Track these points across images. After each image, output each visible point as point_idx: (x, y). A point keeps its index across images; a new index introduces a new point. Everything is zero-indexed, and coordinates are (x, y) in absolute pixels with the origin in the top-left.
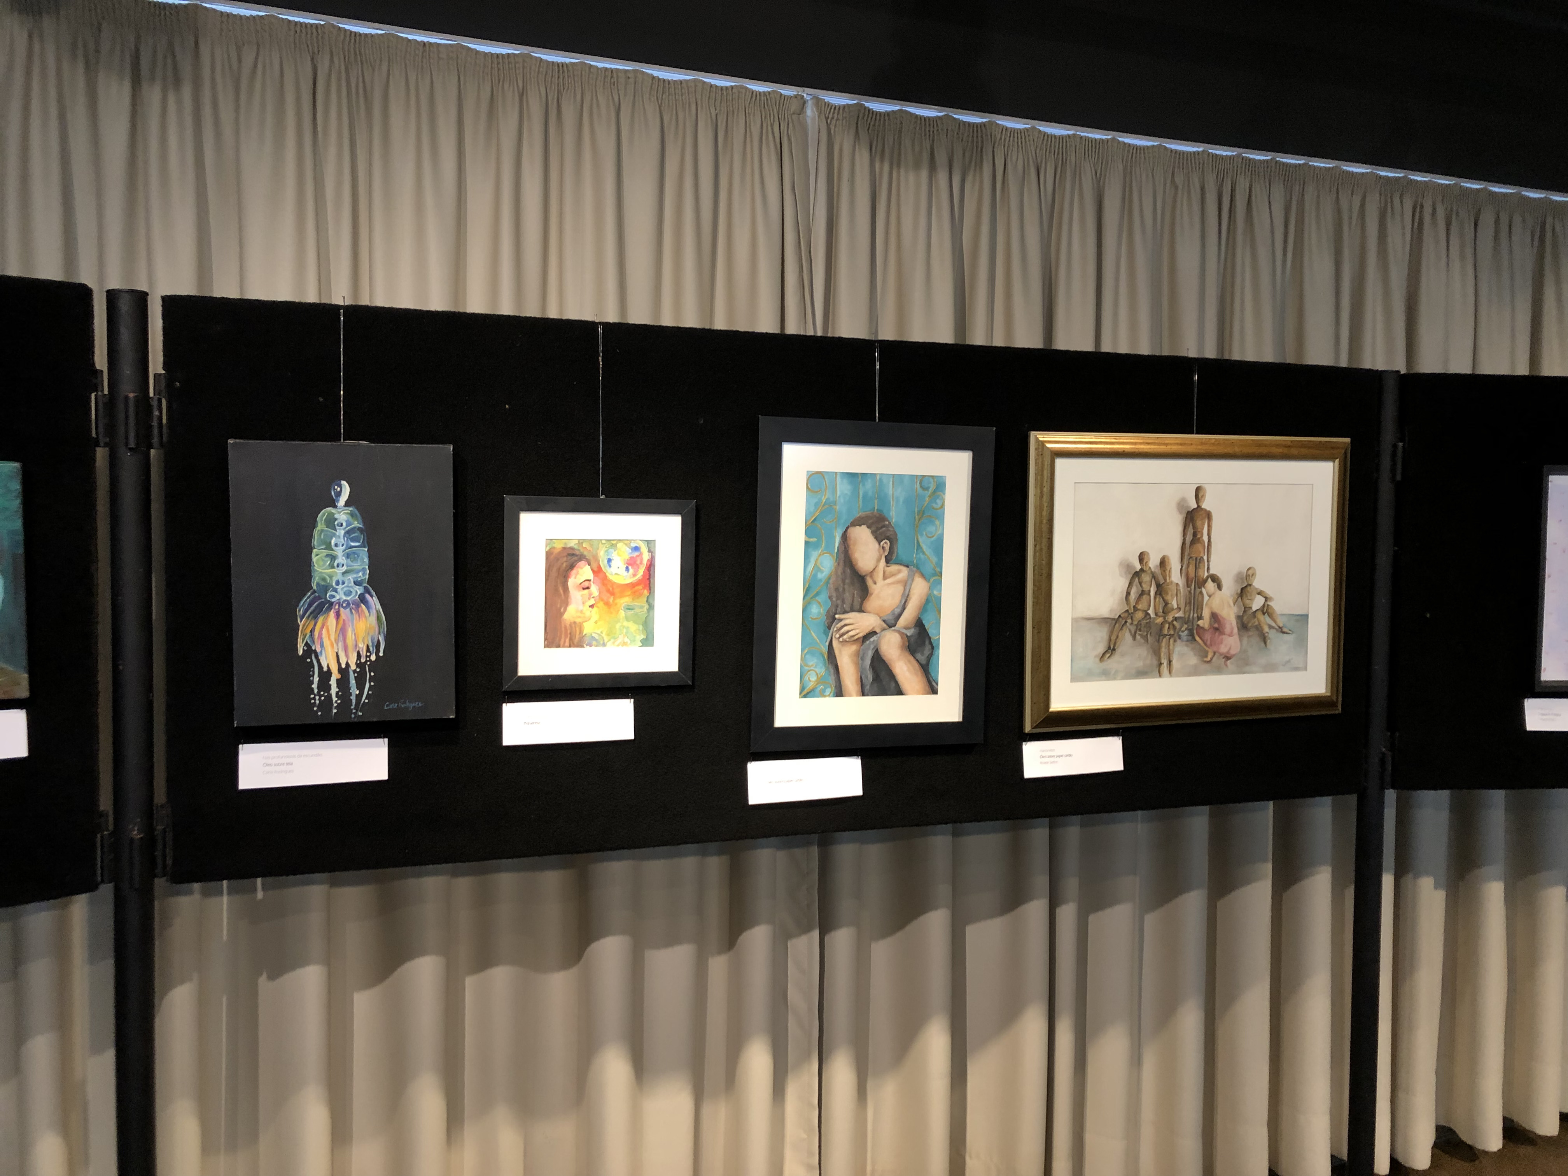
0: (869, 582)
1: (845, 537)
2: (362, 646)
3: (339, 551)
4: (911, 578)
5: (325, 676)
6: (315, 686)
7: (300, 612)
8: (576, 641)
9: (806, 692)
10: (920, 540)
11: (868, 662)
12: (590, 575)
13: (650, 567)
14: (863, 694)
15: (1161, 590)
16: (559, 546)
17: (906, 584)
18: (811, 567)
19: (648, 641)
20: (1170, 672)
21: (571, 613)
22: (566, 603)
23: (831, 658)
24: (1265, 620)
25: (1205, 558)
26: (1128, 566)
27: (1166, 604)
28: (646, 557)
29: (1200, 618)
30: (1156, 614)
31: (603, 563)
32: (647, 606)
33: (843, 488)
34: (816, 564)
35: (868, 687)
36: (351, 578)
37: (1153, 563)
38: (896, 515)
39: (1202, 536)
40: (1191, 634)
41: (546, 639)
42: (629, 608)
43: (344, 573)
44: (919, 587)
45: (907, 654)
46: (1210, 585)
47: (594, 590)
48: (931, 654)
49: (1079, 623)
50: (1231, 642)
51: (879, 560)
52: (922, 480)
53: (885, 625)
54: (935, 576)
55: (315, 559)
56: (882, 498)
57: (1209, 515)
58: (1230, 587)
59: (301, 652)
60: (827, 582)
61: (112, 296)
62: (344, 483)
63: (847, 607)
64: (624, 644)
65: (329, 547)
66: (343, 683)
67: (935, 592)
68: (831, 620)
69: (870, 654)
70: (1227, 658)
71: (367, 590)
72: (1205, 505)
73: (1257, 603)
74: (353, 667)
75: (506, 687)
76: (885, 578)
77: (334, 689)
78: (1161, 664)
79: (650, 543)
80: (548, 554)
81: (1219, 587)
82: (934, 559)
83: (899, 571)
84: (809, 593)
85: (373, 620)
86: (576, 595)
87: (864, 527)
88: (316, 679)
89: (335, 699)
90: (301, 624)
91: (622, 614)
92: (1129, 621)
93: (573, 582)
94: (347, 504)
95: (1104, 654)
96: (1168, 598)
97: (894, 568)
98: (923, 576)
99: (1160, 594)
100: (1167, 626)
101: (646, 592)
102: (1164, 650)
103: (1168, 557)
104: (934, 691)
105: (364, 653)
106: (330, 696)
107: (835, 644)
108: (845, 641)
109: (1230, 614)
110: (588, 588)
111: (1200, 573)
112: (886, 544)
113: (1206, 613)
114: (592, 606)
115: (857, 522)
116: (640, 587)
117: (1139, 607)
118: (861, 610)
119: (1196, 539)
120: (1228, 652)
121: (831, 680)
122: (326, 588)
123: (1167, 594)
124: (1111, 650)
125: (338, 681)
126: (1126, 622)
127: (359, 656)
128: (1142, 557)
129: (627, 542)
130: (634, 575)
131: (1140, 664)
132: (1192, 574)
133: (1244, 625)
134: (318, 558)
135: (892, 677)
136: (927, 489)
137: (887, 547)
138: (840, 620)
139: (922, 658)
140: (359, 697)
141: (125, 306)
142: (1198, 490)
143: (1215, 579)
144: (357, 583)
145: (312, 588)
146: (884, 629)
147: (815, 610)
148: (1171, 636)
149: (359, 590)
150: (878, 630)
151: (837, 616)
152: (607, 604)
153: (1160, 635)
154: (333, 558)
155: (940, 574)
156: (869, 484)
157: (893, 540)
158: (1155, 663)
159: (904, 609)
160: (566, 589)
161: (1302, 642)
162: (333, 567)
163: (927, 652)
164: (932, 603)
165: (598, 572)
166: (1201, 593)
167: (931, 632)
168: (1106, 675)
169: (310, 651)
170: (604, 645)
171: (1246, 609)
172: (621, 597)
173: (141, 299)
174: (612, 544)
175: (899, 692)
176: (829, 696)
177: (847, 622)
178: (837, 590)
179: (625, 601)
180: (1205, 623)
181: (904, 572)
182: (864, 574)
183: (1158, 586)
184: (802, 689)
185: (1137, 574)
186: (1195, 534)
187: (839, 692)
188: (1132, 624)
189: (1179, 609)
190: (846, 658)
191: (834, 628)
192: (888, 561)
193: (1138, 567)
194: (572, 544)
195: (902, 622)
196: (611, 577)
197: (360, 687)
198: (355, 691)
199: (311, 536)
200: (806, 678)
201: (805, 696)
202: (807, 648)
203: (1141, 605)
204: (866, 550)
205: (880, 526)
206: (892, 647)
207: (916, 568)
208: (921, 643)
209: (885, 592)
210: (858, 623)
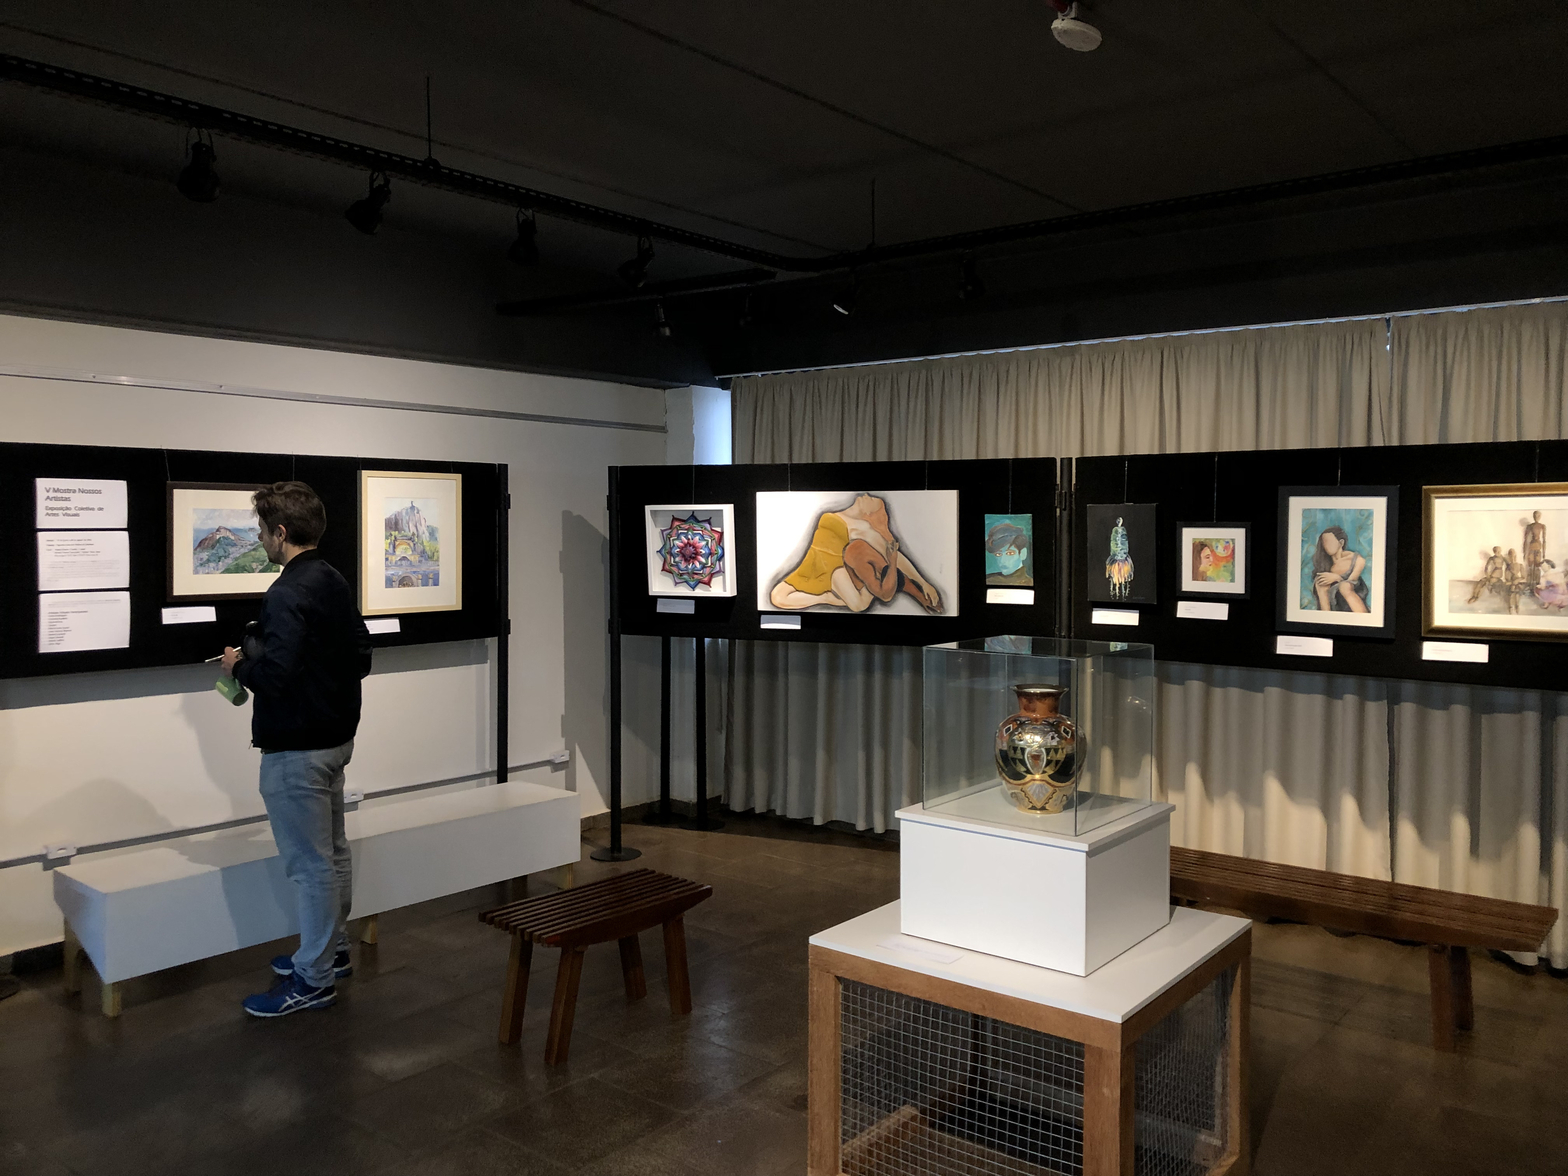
0: (1334, 559)
1: (1321, 538)
2: (1126, 576)
3: (1119, 542)
4: (1355, 557)
5: (1115, 585)
6: (1112, 589)
7: (1107, 562)
8: (1204, 578)
9: (1303, 607)
10: (1361, 539)
11: (1334, 596)
12: (1210, 553)
13: (1233, 551)
14: (1332, 609)
16: (1198, 541)
17: (1353, 560)
18: (1305, 551)
19: (1232, 580)
20: (1517, 612)
21: (1202, 568)
22: (1200, 564)
23: (1315, 592)
25: (1541, 550)
26: (1485, 554)
27: (1513, 575)
28: (1232, 546)
29: (1538, 584)
30: (1507, 580)
31: (1214, 548)
32: (1232, 566)
33: (1320, 516)
34: (1307, 551)
35: (1333, 607)
36: (1123, 551)
37: (1504, 552)
38: (1347, 528)
39: (1539, 538)
40: (1532, 592)
41: (1193, 577)
42: (1225, 567)
43: (1121, 550)
44: (1360, 562)
45: (1354, 594)
46: (1547, 566)
47: (1211, 558)
48: (1366, 595)
49: (1454, 583)
50: (1563, 598)
51: (1339, 549)
52: (1361, 511)
53: (1342, 579)
54: (1369, 556)
55: (1112, 545)
57: (1543, 527)
58: (1561, 567)
59: (1107, 577)
60: (1312, 558)
61: (1062, 460)
62: (1121, 518)
63: (1323, 570)
64: (1223, 581)
65: (1116, 541)
66: (1120, 588)
67: (1369, 565)
68: (1314, 576)
69: (1335, 592)
70: (1561, 607)
71: (1127, 556)
72: (1540, 521)
74: (1123, 583)
75: (1177, 595)
76: (1342, 557)
77: (1117, 590)
78: (1510, 607)
79: (1233, 540)
80: (1193, 544)
81: (1553, 567)
82: (1368, 549)
83: (1350, 554)
84: (1304, 564)
85: (1130, 566)
86: (1204, 560)
87: (1331, 533)
88: (1112, 586)
89: (1117, 594)
90: (1107, 567)
91: (1222, 569)
92: (1487, 583)
93: (1203, 555)
94: (1122, 526)
95: (1470, 600)
96: (1515, 572)
97: (1346, 552)
98: (1362, 556)
99: (1509, 570)
100: (1514, 587)
101: (1232, 561)
102: (1512, 601)
103: (1514, 550)
104: (1369, 612)
105: (1127, 578)
106: (1116, 593)
107: (1317, 586)
108: (1320, 586)
109: (1561, 582)
110: (1208, 558)
111: (1538, 558)
112: (1343, 541)
113: (1543, 581)
114: (1210, 565)
115: (1327, 531)
116: (1229, 558)
117: (1494, 576)
118: (1330, 571)
119: (1534, 540)
120: (1561, 603)
121: (1315, 602)
122: (1115, 555)
123: (1513, 569)
124: (1475, 597)
125: (1119, 588)
126: (1485, 584)
127: (1125, 579)
128: (1496, 549)
129: (1224, 540)
130: (1227, 553)
131: (1496, 606)
132: (1532, 558)
134: (1112, 544)
135: (1346, 603)
136: (1363, 515)
137: (1343, 542)
138: (1319, 575)
139: (1362, 595)
140: (1125, 594)
141: (1065, 462)
142: (1535, 513)
143: (1551, 563)
144: (1125, 553)
145: (1110, 555)
146: (1341, 581)
147: (1306, 570)
148: (1517, 593)
149: (1125, 556)
150: (1339, 581)
151: (1318, 574)
152: (1216, 564)
153: (1509, 592)
154: (1117, 544)
155: (1371, 556)
156: (1333, 514)
157: (1346, 540)
158: (1506, 606)
159: (1352, 571)
160: (1200, 558)
162: (1117, 547)
163: (1365, 592)
164: (1367, 570)
165: (1212, 551)
166: (1539, 570)
167: (1367, 583)
168: (1472, 611)
169: (1110, 577)
170: (1215, 581)
172: (1222, 562)
173: (1071, 459)
174: (1218, 540)
175: (1349, 610)
176: (1314, 609)
177: (1323, 576)
178: (1317, 562)
179: (1223, 563)
180: (1542, 586)
181: (1352, 554)
182: (1331, 554)
183: (1508, 565)
184: (1301, 605)
185: (1491, 558)
186: (1534, 537)
187: (1319, 608)
188: (1489, 585)
189: (1523, 578)
190: (1322, 593)
191: (1316, 579)
192: (1344, 548)
193: (1493, 554)
194: (1202, 540)
195: (1351, 578)
196: (1218, 554)
197: (1125, 590)
198: (1124, 592)
199: (1110, 538)
200: (1303, 601)
201: (1303, 608)
202: (1303, 587)
203: (1496, 575)
204: (1332, 544)
205: (1339, 533)
206: (1346, 589)
207: (1358, 553)
208: (1361, 588)
209: (1342, 563)
210: (1328, 577)
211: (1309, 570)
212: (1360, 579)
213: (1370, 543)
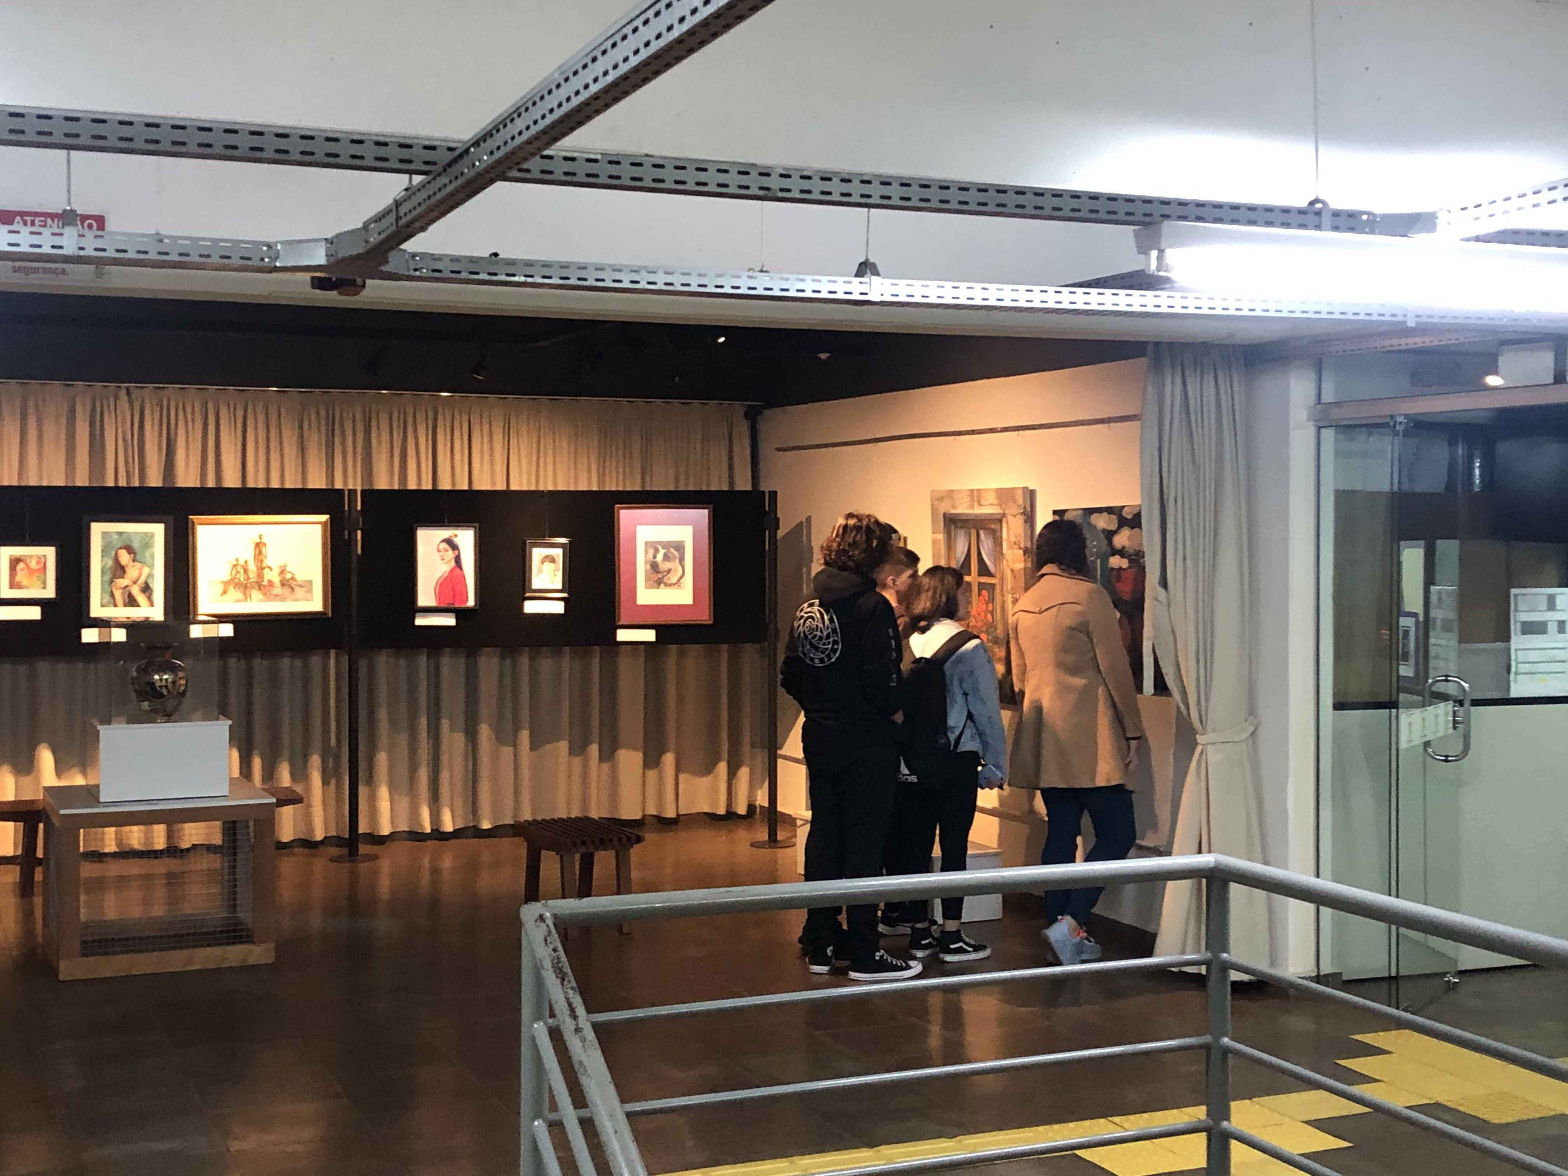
0: (126, 568)
1: (116, 554)
4: (142, 567)
8: (19, 587)
9: (102, 606)
10: (146, 554)
11: (126, 596)
12: (24, 566)
14: (125, 607)
15: (246, 571)
16: (13, 557)
17: (141, 570)
18: (104, 563)
20: (251, 601)
21: (18, 578)
22: (16, 575)
23: (112, 595)
24: (293, 583)
25: (264, 560)
26: (230, 564)
27: (248, 576)
29: (263, 581)
30: (244, 580)
31: (28, 562)
33: (115, 537)
35: (127, 605)
37: (242, 562)
38: (136, 545)
39: (263, 552)
40: (259, 587)
41: (9, 586)
44: (146, 571)
45: (142, 594)
46: (267, 570)
47: (26, 571)
48: (151, 593)
49: (211, 583)
50: (278, 590)
51: (129, 561)
52: (146, 534)
53: (133, 583)
54: (152, 567)
56: (130, 540)
57: (265, 545)
58: (276, 571)
60: (110, 568)
63: (118, 577)
67: (152, 572)
68: (111, 582)
69: (127, 593)
70: (276, 596)
72: (263, 541)
73: (289, 576)
76: (132, 567)
78: (247, 598)
80: (10, 560)
81: (271, 570)
83: (138, 565)
84: (103, 573)
86: (19, 572)
87: (124, 550)
92: (232, 582)
93: (18, 568)
95: (222, 594)
96: (249, 574)
97: (135, 563)
98: (147, 566)
99: (246, 573)
100: (248, 584)
102: (248, 593)
103: (248, 560)
104: (152, 605)
107: (113, 589)
108: (116, 588)
109: (276, 580)
110: (24, 570)
111: (262, 565)
113: (266, 580)
114: (25, 576)
115: (121, 548)
117: (236, 577)
118: (123, 578)
119: (260, 553)
120: (277, 594)
121: (112, 601)
124: (225, 592)
128: (237, 560)
132: (259, 565)
133: (283, 584)
135: (135, 600)
136: (147, 537)
137: (133, 556)
139: (148, 595)
142: (261, 536)
143: (269, 568)
146: (132, 585)
148: (251, 588)
150: (130, 585)
151: (114, 580)
152: (30, 575)
153: (246, 587)
156: (124, 536)
157: (135, 554)
158: (244, 597)
159: (140, 577)
160: (16, 571)
161: (310, 591)
163: (149, 592)
164: (151, 575)
165: (26, 565)
166: (263, 572)
167: (151, 585)
171: (284, 578)
175: (138, 606)
177: (117, 582)
178: (113, 571)
180: (265, 583)
181: (140, 565)
182: (124, 565)
184: (101, 604)
185: (235, 566)
186: (259, 551)
187: (115, 605)
188: (233, 584)
189: (254, 578)
190: (118, 594)
191: (113, 584)
192: (134, 561)
193: (235, 563)
194: (18, 556)
195: (139, 582)
200: (103, 601)
201: (102, 608)
202: (103, 590)
203: (238, 576)
204: (125, 558)
205: (130, 550)
206: (136, 591)
207: (143, 563)
208: (147, 589)
209: (132, 572)
210: (122, 582)
211: (107, 578)
212: (146, 583)
213: (152, 556)
